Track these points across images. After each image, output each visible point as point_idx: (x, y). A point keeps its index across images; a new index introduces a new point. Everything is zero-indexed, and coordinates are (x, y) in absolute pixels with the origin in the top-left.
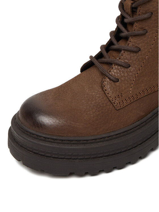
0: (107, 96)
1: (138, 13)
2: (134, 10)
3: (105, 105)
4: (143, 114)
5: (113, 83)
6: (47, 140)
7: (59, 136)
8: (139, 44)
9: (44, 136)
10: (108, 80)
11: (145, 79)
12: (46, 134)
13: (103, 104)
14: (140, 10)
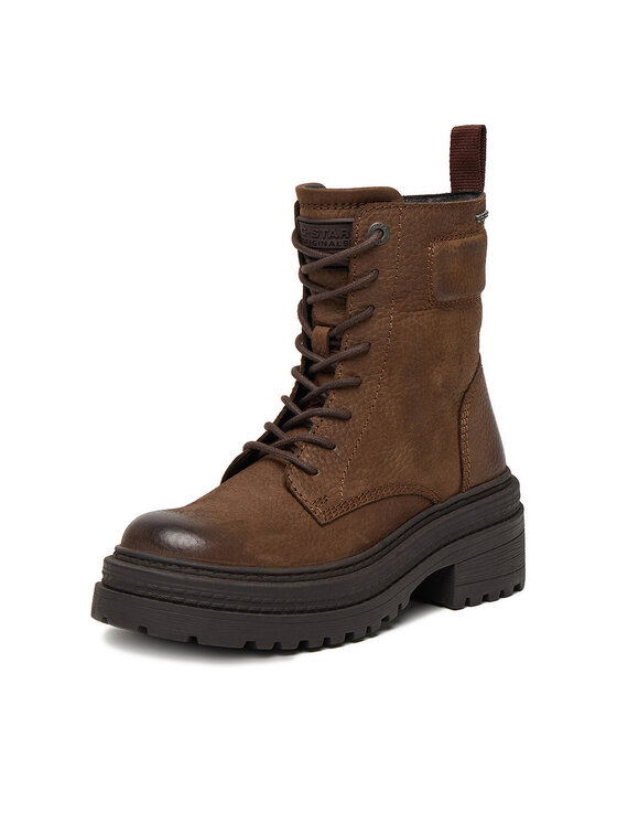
0: (298, 501)
1: (343, 346)
2: (334, 343)
3: (297, 516)
4: (367, 542)
5: (306, 477)
6: (201, 572)
7: (222, 564)
8: (347, 405)
9: (194, 564)
10: (297, 470)
11: (365, 471)
12: (196, 561)
13: (294, 514)
14: (347, 339)
